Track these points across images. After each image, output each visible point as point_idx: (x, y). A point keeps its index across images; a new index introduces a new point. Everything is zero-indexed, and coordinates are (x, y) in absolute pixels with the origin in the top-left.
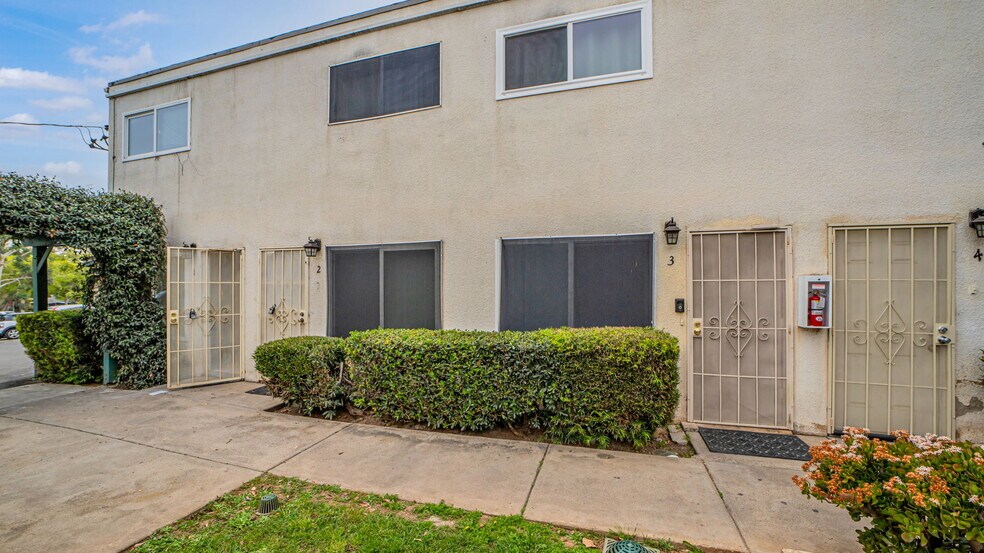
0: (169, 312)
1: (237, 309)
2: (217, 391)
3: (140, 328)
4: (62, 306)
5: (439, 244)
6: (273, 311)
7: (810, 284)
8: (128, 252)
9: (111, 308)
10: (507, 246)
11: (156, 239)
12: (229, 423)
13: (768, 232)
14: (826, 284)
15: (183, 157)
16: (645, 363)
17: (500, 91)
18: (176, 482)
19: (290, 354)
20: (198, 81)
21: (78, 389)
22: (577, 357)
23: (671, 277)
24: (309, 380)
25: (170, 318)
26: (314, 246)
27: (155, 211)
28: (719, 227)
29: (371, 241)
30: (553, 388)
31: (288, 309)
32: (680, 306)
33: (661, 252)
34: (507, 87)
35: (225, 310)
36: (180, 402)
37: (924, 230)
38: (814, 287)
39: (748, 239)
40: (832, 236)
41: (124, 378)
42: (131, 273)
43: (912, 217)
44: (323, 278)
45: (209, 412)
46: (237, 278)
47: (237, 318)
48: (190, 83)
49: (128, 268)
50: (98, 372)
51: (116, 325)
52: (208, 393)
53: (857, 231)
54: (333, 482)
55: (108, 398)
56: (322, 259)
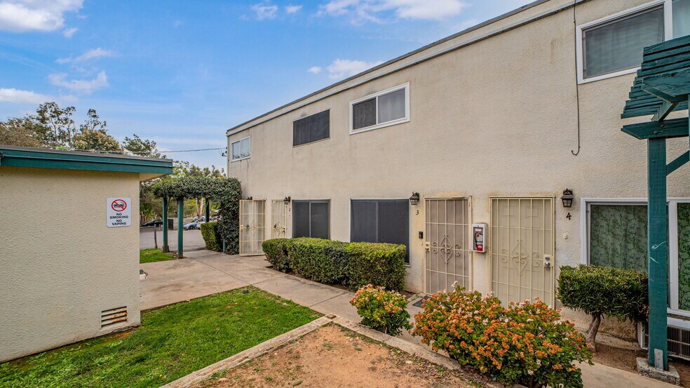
0: (240, 226)
1: (264, 225)
2: (255, 258)
3: (233, 231)
4: (213, 221)
5: (329, 200)
6: (275, 226)
7: (474, 228)
8: (229, 202)
9: (225, 223)
10: (354, 203)
11: (239, 196)
12: (251, 270)
13: (460, 200)
14: (482, 228)
15: (248, 160)
16: (376, 260)
17: (351, 131)
18: (227, 283)
19: (272, 245)
20: (253, 129)
21: (216, 253)
22: (354, 255)
23: (418, 220)
24: (277, 256)
25: (240, 228)
26: (288, 200)
27: (239, 184)
28: (438, 196)
29: (307, 198)
30: (347, 267)
31: (280, 226)
32: (421, 235)
33: (413, 209)
34: (354, 128)
35: (259, 225)
36: (242, 261)
37: (536, 201)
38: (476, 230)
39: (450, 203)
40: (490, 202)
41: (229, 250)
42: (230, 209)
43: (532, 194)
44: (291, 213)
45: (247, 265)
46: (264, 212)
47: (264, 228)
48: (250, 129)
49: (229, 208)
50: (222, 248)
51: (226, 230)
52: (251, 258)
53: (502, 200)
54: (266, 290)
55: (224, 257)
56: (290, 205)
